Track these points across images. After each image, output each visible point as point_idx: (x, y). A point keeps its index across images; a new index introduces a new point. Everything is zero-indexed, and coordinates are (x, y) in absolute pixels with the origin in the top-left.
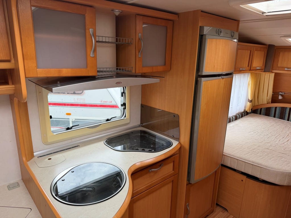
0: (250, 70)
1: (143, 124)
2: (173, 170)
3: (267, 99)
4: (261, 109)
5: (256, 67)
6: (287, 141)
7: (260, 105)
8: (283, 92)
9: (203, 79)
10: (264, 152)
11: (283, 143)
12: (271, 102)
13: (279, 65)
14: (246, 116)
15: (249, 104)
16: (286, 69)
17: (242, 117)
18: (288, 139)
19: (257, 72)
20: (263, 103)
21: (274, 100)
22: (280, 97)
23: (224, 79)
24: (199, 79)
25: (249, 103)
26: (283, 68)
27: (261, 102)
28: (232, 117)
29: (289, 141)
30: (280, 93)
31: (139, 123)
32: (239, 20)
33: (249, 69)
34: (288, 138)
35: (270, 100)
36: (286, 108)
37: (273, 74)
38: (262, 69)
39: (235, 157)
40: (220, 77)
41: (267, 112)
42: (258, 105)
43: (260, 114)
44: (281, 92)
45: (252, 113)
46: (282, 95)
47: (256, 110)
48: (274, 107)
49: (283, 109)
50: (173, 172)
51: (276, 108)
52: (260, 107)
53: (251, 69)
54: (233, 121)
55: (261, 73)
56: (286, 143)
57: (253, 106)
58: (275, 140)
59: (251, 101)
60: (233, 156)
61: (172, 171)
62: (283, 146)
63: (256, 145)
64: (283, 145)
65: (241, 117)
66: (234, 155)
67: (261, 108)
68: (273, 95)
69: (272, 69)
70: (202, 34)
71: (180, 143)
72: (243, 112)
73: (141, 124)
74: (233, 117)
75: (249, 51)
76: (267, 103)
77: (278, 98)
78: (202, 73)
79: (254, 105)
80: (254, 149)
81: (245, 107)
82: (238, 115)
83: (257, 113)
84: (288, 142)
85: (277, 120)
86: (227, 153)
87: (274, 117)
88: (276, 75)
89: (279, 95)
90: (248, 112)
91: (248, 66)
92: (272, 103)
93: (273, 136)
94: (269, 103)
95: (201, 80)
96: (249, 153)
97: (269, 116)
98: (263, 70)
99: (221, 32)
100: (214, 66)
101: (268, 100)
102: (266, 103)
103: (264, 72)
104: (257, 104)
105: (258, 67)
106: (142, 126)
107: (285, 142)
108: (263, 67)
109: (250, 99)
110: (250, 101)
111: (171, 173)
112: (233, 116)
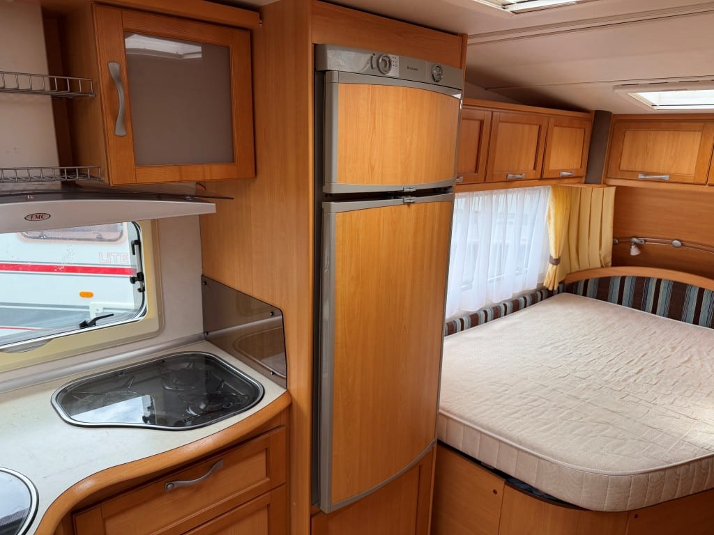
0: (541, 179)
1: (211, 334)
2: (267, 475)
3: (600, 256)
4: (587, 281)
5: (559, 171)
6: (637, 373)
7: (585, 270)
8: (640, 236)
9: (335, 206)
10: (561, 408)
11: (625, 380)
12: (610, 264)
13: (623, 167)
14: (545, 301)
15: (551, 268)
16: (641, 176)
17: (534, 301)
18: (640, 368)
19: (566, 183)
20: (591, 267)
21: (619, 257)
22: (634, 251)
23: (413, 206)
24: (324, 204)
25: (551, 265)
26: (632, 174)
27: (585, 264)
28: (505, 305)
29: (643, 373)
30: (635, 240)
31: (199, 329)
32: (466, 35)
33: (539, 177)
34: (642, 364)
35: (609, 259)
36: (649, 278)
37: (613, 190)
38: (581, 177)
39: (476, 424)
40: (399, 201)
41: (602, 290)
42: (580, 271)
43: (585, 294)
44: (637, 237)
45: (563, 292)
46: (639, 246)
47: (573, 283)
48: (618, 277)
49: (641, 282)
50: (268, 479)
51: (623, 279)
52: (583, 278)
53: (544, 176)
54: (505, 314)
55: (580, 186)
56: (632, 380)
57: (568, 275)
58: (605, 370)
59: (556, 262)
60: (470, 421)
61: (264, 479)
62: (620, 389)
63: (547, 387)
64: (624, 383)
65: (532, 304)
66: (473, 418)
67: (587, 278)
68: (614, 244)
69: (607, 177)
70: (323, 69)
71: (288, 393)
72: (536, 290)
73: (204, 333)
74: (506, 303)
75: (536, 128)
76: (602, 267)
77: (630, 252)
78: (330, 188)
79: (569, 272)
80: (535, 400)
81: (542, 277)
82: (522, 299)
83: (576, 293)
84: (638, 375)
85: (625, 310)
86: (457, 412)
87: (620, 302)
88: (620, 192)
89: (630, 244)
90: (550, 289)
91: (535, 168)
92: (614, 265)
93: (602, 356)
94: (607, 266)
95: (329, 207)
96: (517, 412)
97: (607, 301)
98: (583, 180)
99: (388, 64)
100: (373, 169)
101: (604, 258)
102: (599, 265)
103: (585, 183)
104: (575, 267)
105: (564, 171)
106: (207, 340)
107: (630, 377)
108: (583, 172)
109: (554, 257)
110: (554, 262)
111: (262, 482)
112: (506, 301)
